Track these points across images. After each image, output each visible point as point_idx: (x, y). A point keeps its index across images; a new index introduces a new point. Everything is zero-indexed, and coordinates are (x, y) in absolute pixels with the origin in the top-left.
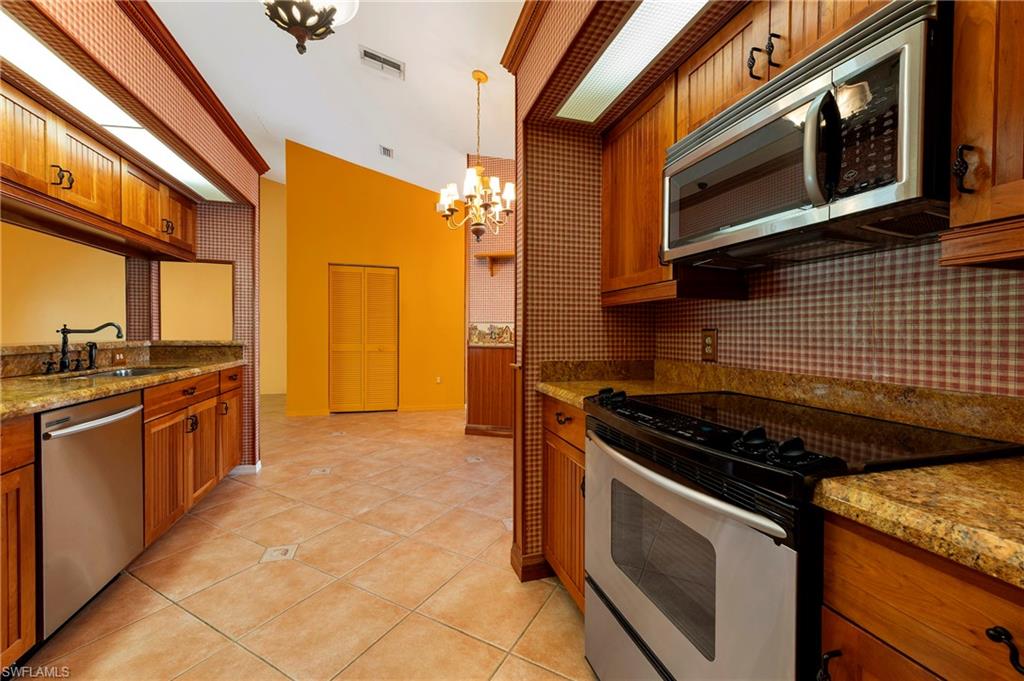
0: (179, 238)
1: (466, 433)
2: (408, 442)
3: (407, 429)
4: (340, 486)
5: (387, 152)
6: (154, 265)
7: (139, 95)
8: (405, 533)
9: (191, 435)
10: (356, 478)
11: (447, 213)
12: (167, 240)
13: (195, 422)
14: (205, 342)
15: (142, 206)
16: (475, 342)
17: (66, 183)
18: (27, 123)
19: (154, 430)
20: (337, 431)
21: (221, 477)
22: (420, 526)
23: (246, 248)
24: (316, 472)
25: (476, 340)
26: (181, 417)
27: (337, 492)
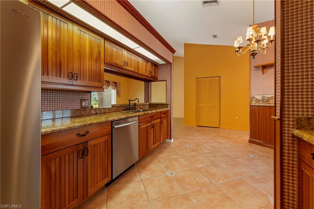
0: (154, 75)
1: (249, 142)
2: (222, 141)
3: (222, 136)
4: (194, 153)
5: (215, 36)
6: (150, 83)
7: (137, 37)
8: (215, 183)
9: (152, 129)
10: (200, 152)
11: (238, 49)
12: (150, 76)
13: (153, 126)
14: (160, 103)
15: (144, 68)
16: (254, 103)
17: (126, 65)
18: (114, 49)
19: (142, 127)
20: (197, 132)
21: (161, 142)
22: (221, 182)
23: (169, 76)
24: (188, 146)
25: (255, 102)
26: (149, 124)
27: (193, 155)
